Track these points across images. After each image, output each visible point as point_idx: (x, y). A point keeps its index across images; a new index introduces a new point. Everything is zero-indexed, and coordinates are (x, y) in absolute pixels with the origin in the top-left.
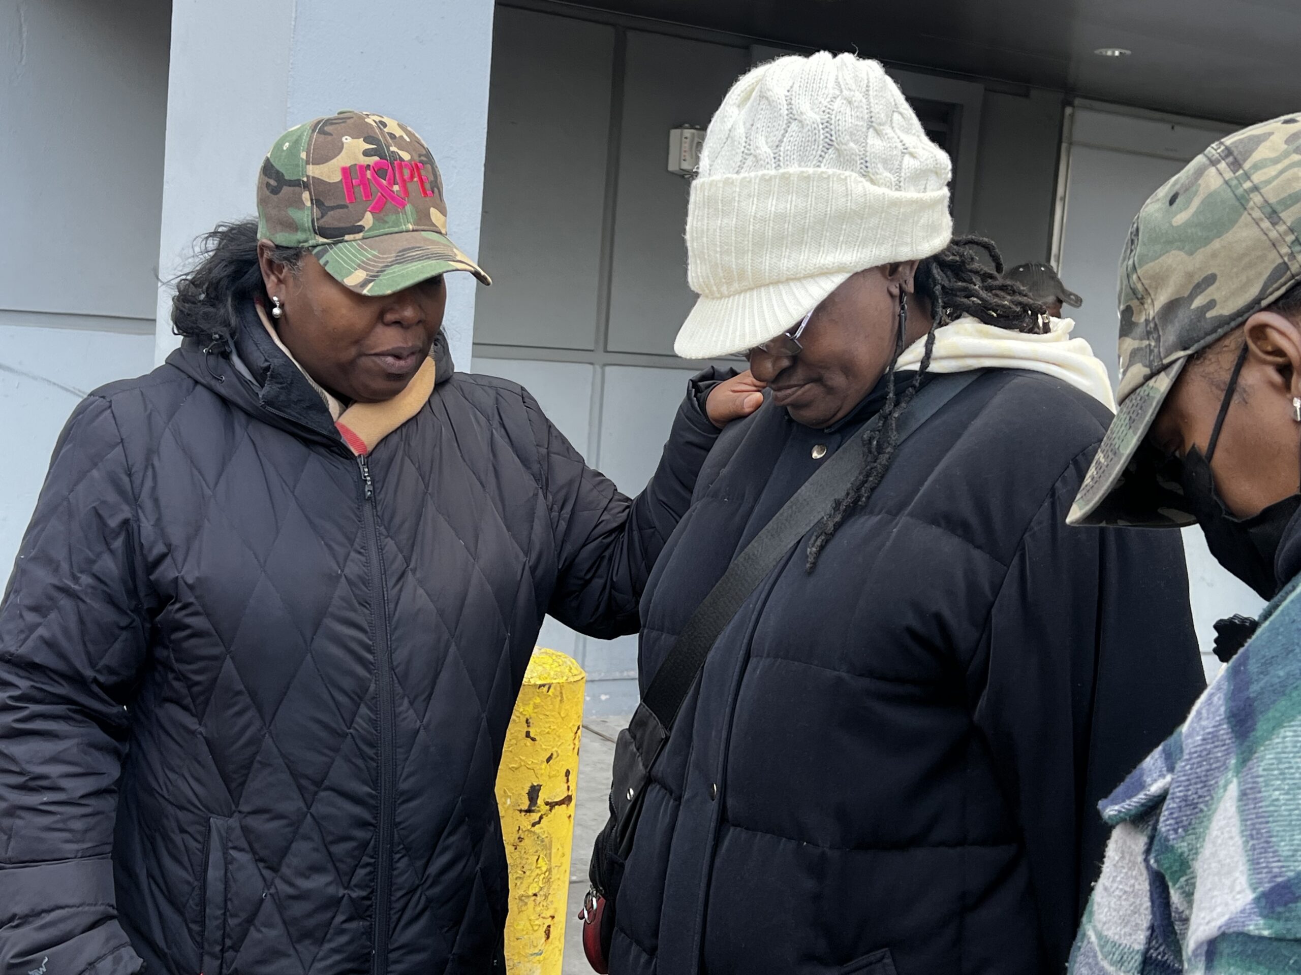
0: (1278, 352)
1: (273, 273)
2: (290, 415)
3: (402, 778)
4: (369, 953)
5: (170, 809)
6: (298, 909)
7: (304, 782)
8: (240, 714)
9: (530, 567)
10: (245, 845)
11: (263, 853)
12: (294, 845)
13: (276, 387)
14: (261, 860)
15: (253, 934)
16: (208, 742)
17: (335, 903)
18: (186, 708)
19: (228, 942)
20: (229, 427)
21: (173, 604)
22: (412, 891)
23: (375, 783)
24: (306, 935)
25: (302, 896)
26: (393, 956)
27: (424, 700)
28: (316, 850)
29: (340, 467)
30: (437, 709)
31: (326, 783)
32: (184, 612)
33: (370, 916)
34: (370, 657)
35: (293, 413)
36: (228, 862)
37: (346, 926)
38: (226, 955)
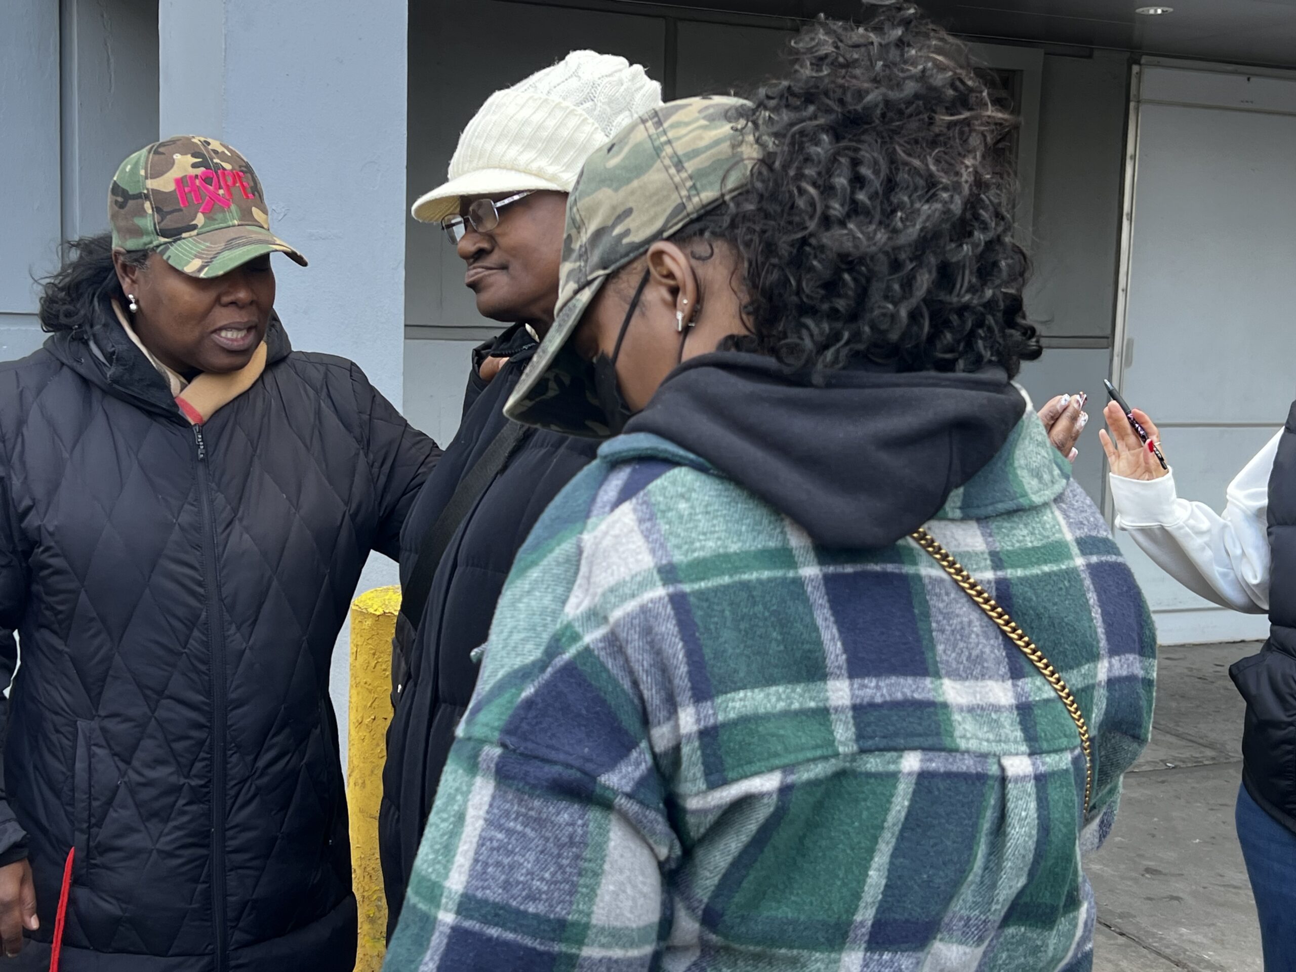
0: (670, 275)
1: (127, 276)
2: (133, 391)
3: (233, 687)
4: (210, 830)
5: (48, 714)
6: (146, 794)
7: (149, 692)
8: (95, 636)
9: (351, 515)
10: (104, 743)
11: (117, 749)
12: (142, 743)
13: (121, 369)
14: (115, 754)
15: (112, 814)
16: (73, 660)
17: (176, 790)
18: (54, 632)
19: (93, 821)
20: (87, 401)
21: (38, 547)
22: (244, 781)
23: (208, 693)
24: (154, 814)
25: (149, 784)
26: (230, 833)
27: (249, 626)
28: (160, 746)
29: (177, 433)
30: (261, 632)
31: (167, 692)
32: (46, 554)
33: (209, 801)
34: (201, 591)
35: (136, 390)
36: (91, 756)
37: (187, 808)
38: (92, 830)
